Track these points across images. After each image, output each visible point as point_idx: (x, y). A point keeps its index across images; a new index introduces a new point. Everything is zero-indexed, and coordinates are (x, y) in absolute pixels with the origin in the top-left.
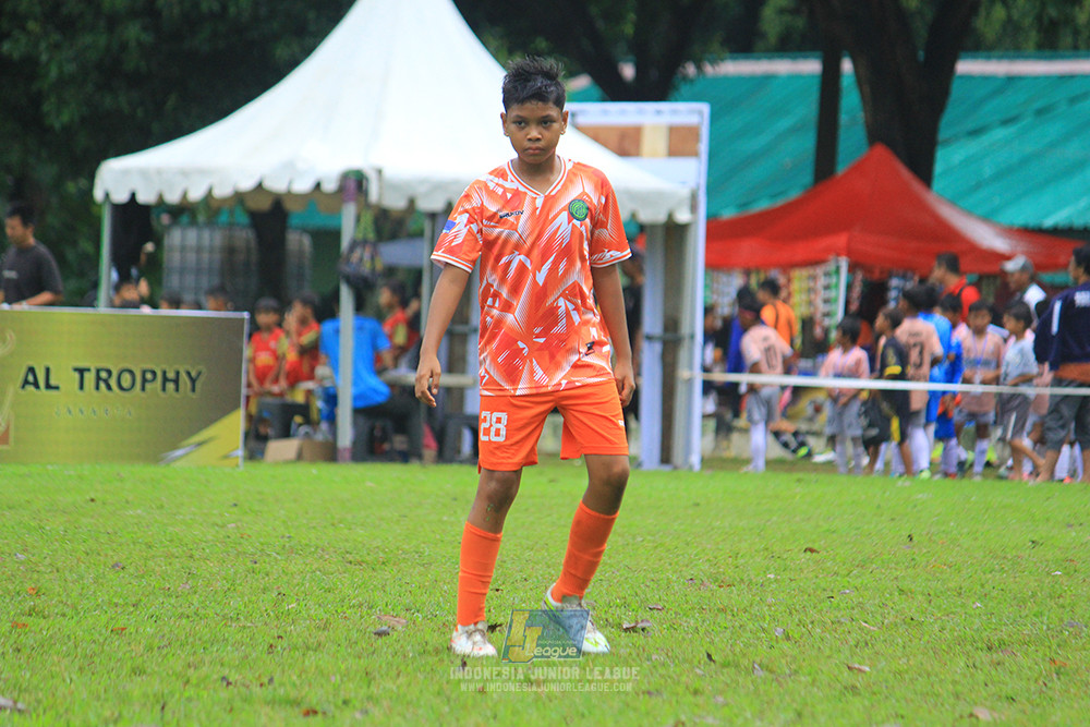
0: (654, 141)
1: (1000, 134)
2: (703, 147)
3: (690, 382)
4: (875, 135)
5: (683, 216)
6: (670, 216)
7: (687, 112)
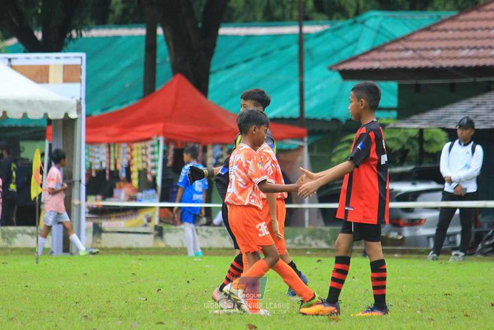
0: (56, 75)
1: (243, 67)
2: (83, 77)
3: (79, 206)
4: (176, 69)
5: (73, 115)
6: (66, 114)
7: (73, 58)
